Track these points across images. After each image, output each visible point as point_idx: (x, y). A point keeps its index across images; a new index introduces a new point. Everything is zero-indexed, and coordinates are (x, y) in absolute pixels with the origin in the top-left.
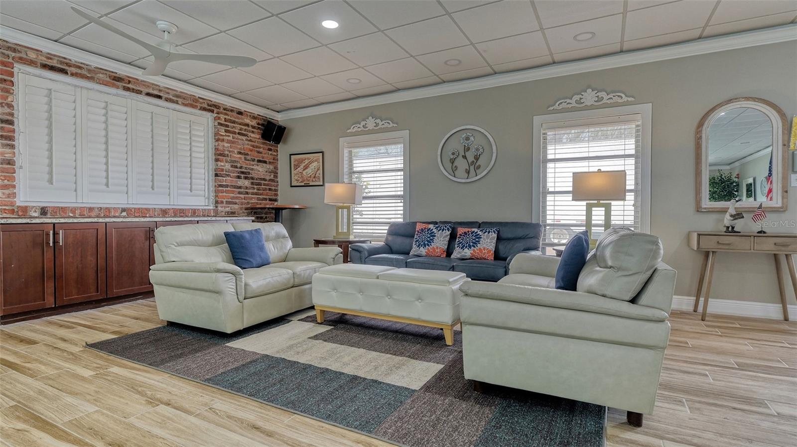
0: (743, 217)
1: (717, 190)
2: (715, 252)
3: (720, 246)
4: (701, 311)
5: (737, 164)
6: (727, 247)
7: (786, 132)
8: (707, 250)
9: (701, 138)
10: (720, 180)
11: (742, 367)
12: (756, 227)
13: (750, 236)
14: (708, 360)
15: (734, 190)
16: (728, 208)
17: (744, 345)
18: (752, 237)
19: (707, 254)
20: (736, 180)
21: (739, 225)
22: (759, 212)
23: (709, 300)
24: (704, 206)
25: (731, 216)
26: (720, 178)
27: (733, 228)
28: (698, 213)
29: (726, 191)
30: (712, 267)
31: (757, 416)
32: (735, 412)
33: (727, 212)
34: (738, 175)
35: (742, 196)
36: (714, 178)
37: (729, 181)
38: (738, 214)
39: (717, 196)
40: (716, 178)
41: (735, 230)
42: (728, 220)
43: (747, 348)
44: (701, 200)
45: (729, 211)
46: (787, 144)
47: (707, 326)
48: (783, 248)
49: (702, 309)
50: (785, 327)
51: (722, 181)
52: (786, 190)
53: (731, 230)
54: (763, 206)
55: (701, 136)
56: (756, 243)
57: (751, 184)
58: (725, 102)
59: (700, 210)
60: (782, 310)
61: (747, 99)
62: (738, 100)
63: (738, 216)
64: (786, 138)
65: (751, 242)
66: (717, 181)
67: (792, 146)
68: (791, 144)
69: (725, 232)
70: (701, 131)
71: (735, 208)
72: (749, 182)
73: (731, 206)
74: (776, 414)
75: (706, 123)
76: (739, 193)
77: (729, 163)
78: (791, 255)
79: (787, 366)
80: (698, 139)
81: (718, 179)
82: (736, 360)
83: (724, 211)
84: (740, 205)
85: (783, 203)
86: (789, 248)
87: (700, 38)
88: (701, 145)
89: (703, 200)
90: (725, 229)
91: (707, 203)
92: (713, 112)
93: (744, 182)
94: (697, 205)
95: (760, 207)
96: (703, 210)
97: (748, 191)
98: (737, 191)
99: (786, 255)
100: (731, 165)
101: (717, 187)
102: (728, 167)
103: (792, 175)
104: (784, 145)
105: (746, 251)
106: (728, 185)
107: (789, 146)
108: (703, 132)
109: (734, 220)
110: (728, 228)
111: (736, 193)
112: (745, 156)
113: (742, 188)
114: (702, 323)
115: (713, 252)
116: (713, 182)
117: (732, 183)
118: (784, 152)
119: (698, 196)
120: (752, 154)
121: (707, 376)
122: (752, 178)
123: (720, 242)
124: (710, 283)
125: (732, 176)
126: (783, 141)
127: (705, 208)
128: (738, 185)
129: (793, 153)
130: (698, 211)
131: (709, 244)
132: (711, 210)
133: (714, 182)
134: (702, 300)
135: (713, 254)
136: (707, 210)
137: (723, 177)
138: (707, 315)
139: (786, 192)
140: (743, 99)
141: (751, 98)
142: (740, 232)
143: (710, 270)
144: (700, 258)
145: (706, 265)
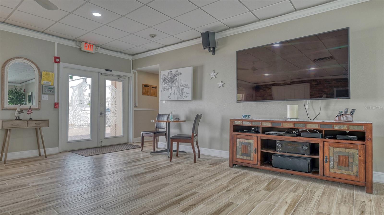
0: (23, 112)
1: (14, 97)
2: (11, 129)
3: (13, 126)
4: (4, 160)
5: (24, 84)
6: (16, 127)
7: (40, 77)
8: (7, 129)
9: (4, 73)
10: (16, 92)
11: (20, 176)
12: (28, 117)
13: (26, 121)
14: (7, 178)
15: (22, 98)
16: (17, 108)
17: (23, 169)
18: (27, 121)
19: (7, 131)
20: (24, 92)
21: (22, 116)
22: (30, 110)
23: (8, 153)
24: (5, 107)
25: (18, 112)
26: (15, 90)
27: (19, 117)
28: (2, 110)
29: (18, 98)
30: (9, 136)
31: (25, 189)
32: (16, 191)
33: (16, 110)
34: (24, 90)
35: (26, 101)
36: (12, 90)
37: (20, 93)
38: (21, 111)
39: (14, 101)
40: (14, 90)
41: (20, 118)
42: (17, 114)
43: (24, 169)
44: (4, 103)
45: (17, 109)
46: (40, 82)
47: (6, 166)
48: (38, 125)
49: (4, 159)
50: (39, 158)
51: (16, 93)
52: (40, 101)
53: (18, 119)
54: (31, 107)
55: (4, 72)
56: (28, 124)
57: (30, 96)
58: (16, 57)
59: (3, 109)
60: (38, 152)
61: (25, 59)
62: (21, 58)
63: (21, 112)
64: (40, 80)
65: (26, 123)
66: (14, 92)
67: (42, 83)
68: (42, 82)
69: (16, 119)
70: (4, 69)
71: (20, 108)
72: (30, 95)
73: (18, 107)
74: (31, 186)
75: (7, 65)
76: (25, 100)
77: (20, 83)
78: (41, 128)
79: (37, 171)
80: (3, 73)
81: (14, 91)
82: (19, 175)
83: (15, 109)
84: (22, 107)
85: (39, 107)
86: (41, 125)
87: (4, 22)
88: (4, 76)
89: (5, 104)
90: (15, 118)
91: (7, 105)
92: (10, 61)
93: (27, 94)
94: (2, 106)
95: (30, 108)
96: (5, 109)
97: (29, 99)
98: (24, 99)
99: (40, 128)
100: (21, 84)
101: (14, 96)
102: (20, 85)
103: (42, 95)
104: (39, 82)
105: (24, 128)
106: (20, 95)
107: (41, 83)
108: (5, 69)
109: (19, 113)
110: (17, 117)
111: (24, 100)
112: (28, 80)
113: (27, 97)
114: (4, 165)
115: (10, 129)
116: (11, 93)
117: (21, 94)
118: (39, 85)
119: (2, 102)
120: (31, 80)
121: (6, 184)
122: (31, 93)
123: (13, 124)
124: (8, 144)
125: (21, 90)
126: (39, 80)
127: (6, 108)
128: (24, 96)
129: (42, 86)
130: (2, 109)
131: (8, 125)
132: (9, 109)
133: (13, 93)
134: (4, 154)
135: (9, 130)
136: (7, 109)
137: (17, 90)
138: (6, 161)
139: (40, 102)
140: (24, 59)
141: (27, 59)
142: (22, 119)
143: (8, 138)
144: (3, 133)
145: (6, 136)
